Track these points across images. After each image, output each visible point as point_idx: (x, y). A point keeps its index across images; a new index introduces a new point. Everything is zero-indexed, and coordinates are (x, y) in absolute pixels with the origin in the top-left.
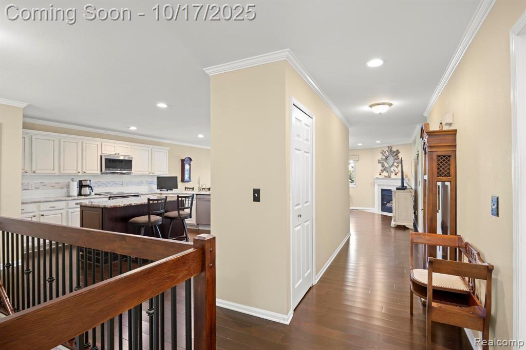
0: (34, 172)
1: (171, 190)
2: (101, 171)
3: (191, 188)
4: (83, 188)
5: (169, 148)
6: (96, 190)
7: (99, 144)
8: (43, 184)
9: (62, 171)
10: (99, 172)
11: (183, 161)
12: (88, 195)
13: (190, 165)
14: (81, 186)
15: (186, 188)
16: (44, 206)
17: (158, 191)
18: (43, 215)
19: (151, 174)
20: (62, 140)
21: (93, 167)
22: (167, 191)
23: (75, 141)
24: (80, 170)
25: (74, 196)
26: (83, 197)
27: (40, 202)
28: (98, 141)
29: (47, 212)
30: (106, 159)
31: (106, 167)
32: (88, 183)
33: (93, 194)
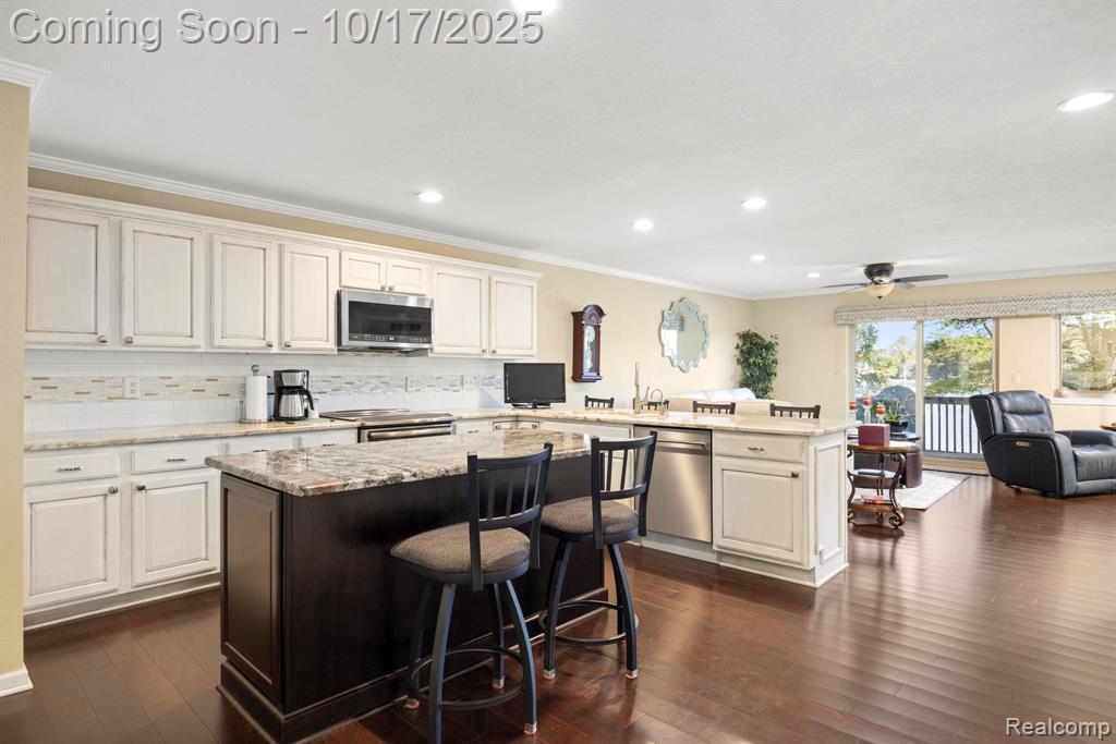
0: (129, 342)
1: (546, 404)
2: (339, 342)
3: (604, 401)
4: (284, 397)
5: (540, 275)
6: (324, 404)
7: (333, 255)
8: (169, 382)
9: (218, 341)
10: (332, 344)
11: (578, 317)
12: (299, 419)
13: (597, 329)
14: (280, 390)
15: (588, 399)
16: (147, 457)
17: (509, 410)
18: (142, 488)
19: (487, 356)
20: (218, 240)
21: (314, 327)
22: (535, 407)
23: (257, 244)
24: (273, 338)
25: (260, 422)
26: (283, 426)
27: (131, 443)
28: (330, 247)
29: (158, 478)
30: (352, 304)
31: (352, 330)
32: (299, 380)
33: (314, 414)
